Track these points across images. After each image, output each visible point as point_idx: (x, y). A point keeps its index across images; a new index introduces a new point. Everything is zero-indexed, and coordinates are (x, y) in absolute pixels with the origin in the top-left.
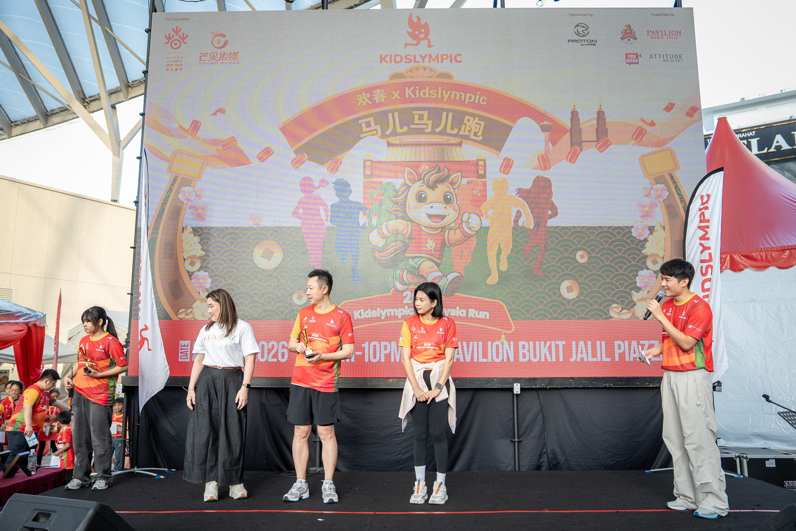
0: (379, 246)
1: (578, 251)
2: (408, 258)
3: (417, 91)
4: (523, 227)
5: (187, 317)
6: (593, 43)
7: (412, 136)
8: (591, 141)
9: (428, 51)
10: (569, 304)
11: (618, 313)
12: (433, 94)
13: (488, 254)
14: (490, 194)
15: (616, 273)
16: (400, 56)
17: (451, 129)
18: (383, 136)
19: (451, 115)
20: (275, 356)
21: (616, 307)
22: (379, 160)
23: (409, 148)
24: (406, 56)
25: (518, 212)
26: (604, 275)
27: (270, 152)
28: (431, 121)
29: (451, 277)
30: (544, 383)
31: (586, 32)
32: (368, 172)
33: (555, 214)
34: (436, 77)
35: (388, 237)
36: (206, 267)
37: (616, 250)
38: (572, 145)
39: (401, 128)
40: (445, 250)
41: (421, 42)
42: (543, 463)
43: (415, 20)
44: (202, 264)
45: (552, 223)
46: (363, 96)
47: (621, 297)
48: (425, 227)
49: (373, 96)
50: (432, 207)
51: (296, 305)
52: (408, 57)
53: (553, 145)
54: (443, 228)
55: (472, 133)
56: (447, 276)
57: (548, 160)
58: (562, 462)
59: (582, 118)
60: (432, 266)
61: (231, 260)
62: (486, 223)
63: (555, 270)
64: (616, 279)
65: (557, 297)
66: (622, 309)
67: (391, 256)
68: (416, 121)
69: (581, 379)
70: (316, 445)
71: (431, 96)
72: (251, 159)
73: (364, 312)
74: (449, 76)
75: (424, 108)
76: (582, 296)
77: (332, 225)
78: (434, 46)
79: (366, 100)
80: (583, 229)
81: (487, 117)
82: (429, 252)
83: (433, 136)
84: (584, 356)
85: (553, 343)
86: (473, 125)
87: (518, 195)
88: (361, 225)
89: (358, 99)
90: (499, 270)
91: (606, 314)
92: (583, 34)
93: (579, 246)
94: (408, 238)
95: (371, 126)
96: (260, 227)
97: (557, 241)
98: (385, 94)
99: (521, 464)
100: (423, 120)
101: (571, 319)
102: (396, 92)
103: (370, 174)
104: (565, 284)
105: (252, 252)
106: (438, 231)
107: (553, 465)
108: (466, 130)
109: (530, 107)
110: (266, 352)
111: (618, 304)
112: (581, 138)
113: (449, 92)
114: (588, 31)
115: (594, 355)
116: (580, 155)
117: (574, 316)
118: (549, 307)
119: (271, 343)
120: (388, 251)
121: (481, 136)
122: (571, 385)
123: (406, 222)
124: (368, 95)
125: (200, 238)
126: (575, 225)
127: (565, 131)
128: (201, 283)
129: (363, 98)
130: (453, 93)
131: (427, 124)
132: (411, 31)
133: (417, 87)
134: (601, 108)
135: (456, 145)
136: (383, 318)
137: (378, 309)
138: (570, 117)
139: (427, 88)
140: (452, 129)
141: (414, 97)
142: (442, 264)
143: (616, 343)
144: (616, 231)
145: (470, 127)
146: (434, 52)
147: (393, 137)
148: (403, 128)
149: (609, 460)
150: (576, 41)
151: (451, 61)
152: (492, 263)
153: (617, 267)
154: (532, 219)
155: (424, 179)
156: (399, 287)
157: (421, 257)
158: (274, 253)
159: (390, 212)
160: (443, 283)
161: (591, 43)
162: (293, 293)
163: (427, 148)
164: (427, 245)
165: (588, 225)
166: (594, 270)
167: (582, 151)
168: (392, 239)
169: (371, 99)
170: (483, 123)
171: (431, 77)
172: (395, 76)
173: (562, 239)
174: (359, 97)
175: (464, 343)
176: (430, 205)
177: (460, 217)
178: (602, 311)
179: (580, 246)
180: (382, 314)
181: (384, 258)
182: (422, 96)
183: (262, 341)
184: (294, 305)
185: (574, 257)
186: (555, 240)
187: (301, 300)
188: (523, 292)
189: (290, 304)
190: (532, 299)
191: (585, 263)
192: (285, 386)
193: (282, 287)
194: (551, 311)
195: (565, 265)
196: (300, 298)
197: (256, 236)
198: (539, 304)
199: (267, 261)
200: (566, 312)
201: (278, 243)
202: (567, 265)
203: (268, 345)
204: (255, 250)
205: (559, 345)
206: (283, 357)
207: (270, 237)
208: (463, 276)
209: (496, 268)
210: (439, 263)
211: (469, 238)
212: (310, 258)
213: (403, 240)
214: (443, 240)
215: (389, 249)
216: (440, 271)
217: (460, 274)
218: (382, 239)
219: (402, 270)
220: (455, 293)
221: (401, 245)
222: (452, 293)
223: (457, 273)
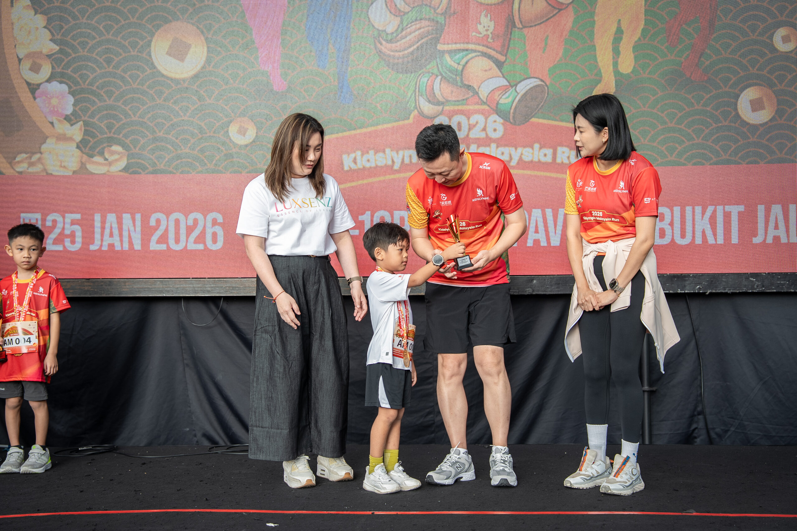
0: (388, 31)
1: (778, 28)
2: (443, 52)
5: (31, 170)
10: (753, 134)
13: (595, 40)
20: (201, 239)
29: (523, 87)
30: (699, 284)
35: (405, 14)
36: (63, 75)
40: (512, 36)
42: (696, 431)
44: (53, 68)
51: (235, 145)
56: (516, 85)
60: (487, 68)
61: (109, 61)
63: (729, 68)
65: (731, 121)
67: (409, 50)
69: (773, 277)
73: (362, 155)
76: (781, 118)
82: (483, 41)
84: (781, 232)
85: (720, 209)
90: (616, 72)
93: (780, 18)
94: (444, 14)
97: (734, 11)
99: (655, 432)
101: (756, 162)
104: (748, 95)
105: (149, 45)
107: (717, 434)
110: (183, 231)
117: (762, 157)
118: (713, 142)
119: (192, 216)
120: (403, 41)
122: (753, 288)
125: (46, 17)
128: (54, 107)
136: (396, 167)
137: (388, 150)
142: (507, 62)
152: (604, 57)
156: (427, 108)
157: (467, 50)
158: (188, 47)
160: (510, 100)
162: (231, 122)
164: (480, 27)
168: (413, 15)
175: (549, 212)
179: (783, 18)
180: (395, 160)
181: (397, 54)
183: (175, 212)
184: (231, 145)
185: (768, 41)
186: (732, 8)
187: (244, 136)
188: (663, 112)
189: (224, 144)
190: (680, 127)
191: (791, 52)
192: (220, 293)
193: (207, 111)
194: (717, 148)
195: (749, 57)
196: (242, 132)
197: (154, 14)
198: (694, 136)
199: (178, 62)
200: (748, 150)
201: (198, 28)
202: (754, 56)
203: (186, 220)
204: (154, 40)
205: (730, 212)
206: (215, 241)
207: (181, 17)
208: (547, 86)
209: (611, 68)
210: (503, 60)
211: (560, 10)
212: (260, 55)
213: (432, 17)
214: (509, 15)
215: (406, 37)
216: (504, 77)
217: (542, 81)
218: (393, 16)
219: (431, 76)
220: (531, 118)
221: (430, 28)
222: (527, 118)
223: (536, 80)
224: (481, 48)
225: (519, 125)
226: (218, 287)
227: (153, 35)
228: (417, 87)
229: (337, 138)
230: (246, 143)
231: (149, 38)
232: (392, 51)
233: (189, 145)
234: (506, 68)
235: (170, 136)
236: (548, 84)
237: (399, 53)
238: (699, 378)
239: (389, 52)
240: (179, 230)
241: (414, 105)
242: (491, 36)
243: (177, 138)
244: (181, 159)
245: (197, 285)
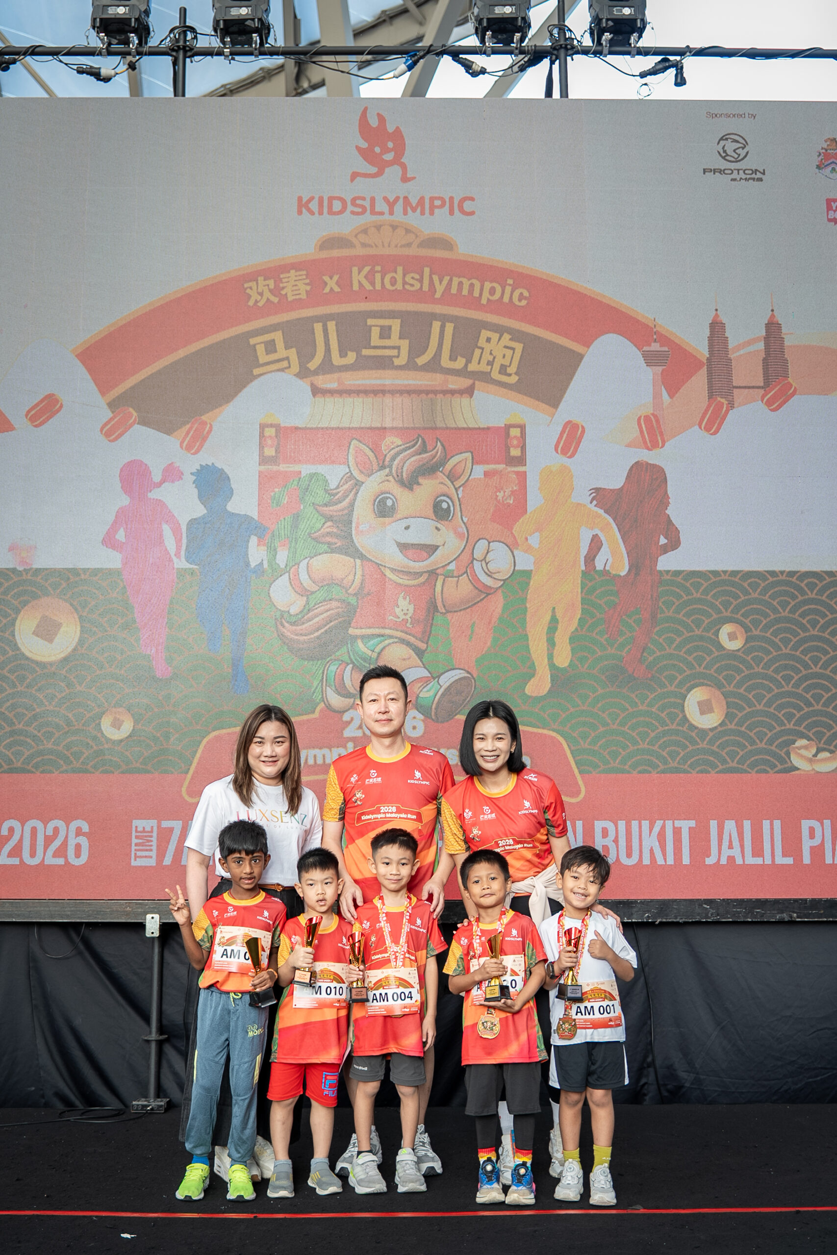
0: (292, 612)
1: (724, 624)
2: (355, 638)
3: (378, 277)
4: (605, 572)
6: (756, 175)
7: (367, 373)
8: (753, 387)
9: (402, 189)
10: (703, 740)
11: (810, 761)
12: (412, 281)
13: (528, 629)
14: (535, 499)
15: (804, 672)
16: (340, 199)
17: (451, 359)
18: (303, 373)
19: (449, 328)
20: (61, 852)
21: (806, 747)
22: (292, 425)
23: (358, 401)
24: (354, 201)
25: (595, 538)
26: (779, 678)
27: (55, 406)
28: (407, 341)
29: (447, 679)
30: (648, 911)
31: (742, 153)
32: (270, 452)
33: (674, 543)
34: (418, 247)
35: (313, 593)
37: (805, 621)
38: (711, 395)
39: (343, 354)
40: (435, 622)
41: (387, 170)
42: (644, 1086)
43: (374, 122)
45: (667, 563)
46: (260, 284)
47: (816, 724)
48: (393, 570)
49: (281, 285)
50: (407, 528)
51: (108, 740)
52: (358, 202)
53: (671, 395)
54: (433, 574)
55: (497, 366)
56: (439, 677)
57: (659, 427)
58: (687, 1085)
59: (734, 337)
60: (406, 657)
62: (525, 562)
63: (674, 665)
64: (804, 685)
65: (678, 725)
66: (819, 750)
67: (316, 634)
68: (375, 340)
69: (728, 904)
70: (150, 1048)
71: (407, 287)
72: (12, 422)
74: (447, 244)
75: (393, 311)
76: (731, 723)
77: (188, 566)
78: (414, 178)
79: (267, 294)
80: (735, 576)
81: (528, 334)
82: (400, 625)
83: (412, 374)
84: (736, 852)
85: (669, 823)
86: (499, 352)
87: (595, 502)
88: (252, 567)
89: (248, 291)
90: (552, 665)
91: (782, 761)
92: (736, 156)
93: (725, 614)
94: (355, 594)
95: (276, 351)
96: (31, 569)
97: (677, 604)
98: (308, 281)
100: (390, 338)
101: (709, 772)
102: (331, 278)
103: (274, 454)
104: (695, 697)
105: (13, 624)
106: (422, 579)
107: (668, 1091)
108: (484, 361)
109: (622, 312)
110: (40, 841)
111: (809, 739)
112: (731, 381)
113: (446, 279)
114: (745, 150)
115: (758, 851)
116: (729, 416)
117: (713, 766)
118: (660, 747)
119: (51, 825)
120: (311, 623)
121: (516, 374)
122: (707, 917)
123: (352, 560)
124: (271, 283)
126: (717, 569)
127: (699, 364)
129: (260, 290)
130: (456, 281)
131: (398, 348)
132: (364, 145)
133: (378, 268)
134: (773, 316)
135: (461, 392)
138: (707, 332)
139: (400, 269)
140: (453, 358)
141: (371, 288)
143: (806, 824)
144: (805, 582)
145: (491, 354)
146: (414, 190)
147: (324, 374)
148: (346, 355)
149: (790, 1080)
150: (722, 172)
151: (451, 212)
152: (538, 649)
153: (807, 659)
154: (626, 556)
155: (390, 467)
156: (336, 700)
157: (383, 636)
158: (59, 626)
159: (315, 539)
160: (432, 693)
161: (753, 176)
162: (103, 713)
163: (398, 399)
164: (397, 610)
165: (746, 568)
166: (758, 666)
167: (733, 407)
168: (320, 595)
169: (276, 291)
170: (519, 347)
171: (409, 245)
172: (328, 243)
173: (690, 597)
174: (251, 288)
176: (404, 523)
177: (468, 551)
178: (774, 755)
179: (728, 614)
181: (302, 638)
182: (388, 286)
183: (33, 819)
184: (103, 740)
185: (713, 637)
186: (675, 600)
187: (119, 729)
188: (604, 712)
189: (95, 738)
190: (623, 729)
191: (738, 650)
192: (82, 918)
193: (77, 700)
194: (664, 754)
195: (695, 654)
196: (117, 724)
197: (21, 588)
198: (639, 740)
199: (46, 643)
200: (697, 758)
201: (71, 605)
202: (700, 654)
203: (45, 829)
204: (19, 618)
205: (681, 828)
206: (78, 855)
207: (52, 592)
208: (474, 679)
209: (546, 660)
210: (424, 649)
211: (489, 594)
212: (141, 636)
213: (343, 598)
214: (431, 598)
215: (313, 619)
216: (425, 667)
217: (468, 672)
218: (298, 596)
219: (340, 664)
220: (456, 715)
221: (340, 610)
222: (451, 715)
223: (462, 671)
224: (399, 634)
225: (442, 722)
226: (79, 911)
227: (18, 611)
228: (325, 677)
229: (228, 734)
230: (120, 738)
231: (14, 616)
232: (297, 635)
233: (53, 740)
234: (427, 657)
235: (30, 729)
236: (475, 676)
237: (305, 638)
238: (649, 1022)
239: (292, 636)
240: (36, 841)
241: (320, 696)
242: (410, 620)
243: (39, 731)
244: (43, 756)
245: (54, 909)
